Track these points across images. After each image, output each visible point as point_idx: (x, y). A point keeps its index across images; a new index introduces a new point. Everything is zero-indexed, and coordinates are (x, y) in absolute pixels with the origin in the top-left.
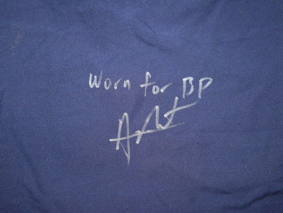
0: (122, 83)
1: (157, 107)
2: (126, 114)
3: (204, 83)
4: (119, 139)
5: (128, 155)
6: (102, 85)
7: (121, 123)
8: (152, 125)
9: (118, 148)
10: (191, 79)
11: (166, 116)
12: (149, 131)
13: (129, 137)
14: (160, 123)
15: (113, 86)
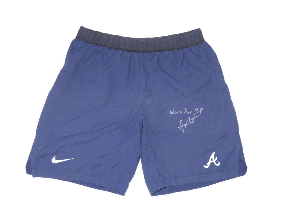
0: (179, 112)
1: (189, 118)
2: (181, 120)
3: (201, 110)
4: (180, 127)
5: (183, 131)
6: (174, 113)
7: (180, 122)
8: (188, 122)
9: (180, 129)
10: (197, 109)
11: (192, 120)
12: (188, 124)
13: (183, 126)
14: (190, 121)
15: (177, 113)
